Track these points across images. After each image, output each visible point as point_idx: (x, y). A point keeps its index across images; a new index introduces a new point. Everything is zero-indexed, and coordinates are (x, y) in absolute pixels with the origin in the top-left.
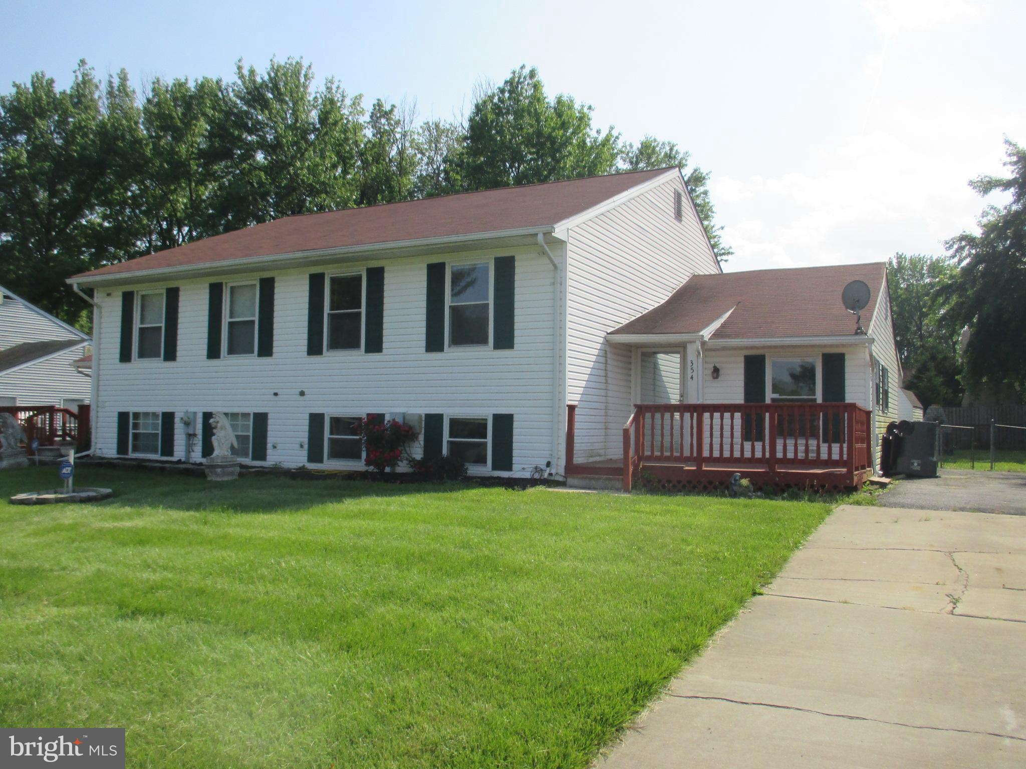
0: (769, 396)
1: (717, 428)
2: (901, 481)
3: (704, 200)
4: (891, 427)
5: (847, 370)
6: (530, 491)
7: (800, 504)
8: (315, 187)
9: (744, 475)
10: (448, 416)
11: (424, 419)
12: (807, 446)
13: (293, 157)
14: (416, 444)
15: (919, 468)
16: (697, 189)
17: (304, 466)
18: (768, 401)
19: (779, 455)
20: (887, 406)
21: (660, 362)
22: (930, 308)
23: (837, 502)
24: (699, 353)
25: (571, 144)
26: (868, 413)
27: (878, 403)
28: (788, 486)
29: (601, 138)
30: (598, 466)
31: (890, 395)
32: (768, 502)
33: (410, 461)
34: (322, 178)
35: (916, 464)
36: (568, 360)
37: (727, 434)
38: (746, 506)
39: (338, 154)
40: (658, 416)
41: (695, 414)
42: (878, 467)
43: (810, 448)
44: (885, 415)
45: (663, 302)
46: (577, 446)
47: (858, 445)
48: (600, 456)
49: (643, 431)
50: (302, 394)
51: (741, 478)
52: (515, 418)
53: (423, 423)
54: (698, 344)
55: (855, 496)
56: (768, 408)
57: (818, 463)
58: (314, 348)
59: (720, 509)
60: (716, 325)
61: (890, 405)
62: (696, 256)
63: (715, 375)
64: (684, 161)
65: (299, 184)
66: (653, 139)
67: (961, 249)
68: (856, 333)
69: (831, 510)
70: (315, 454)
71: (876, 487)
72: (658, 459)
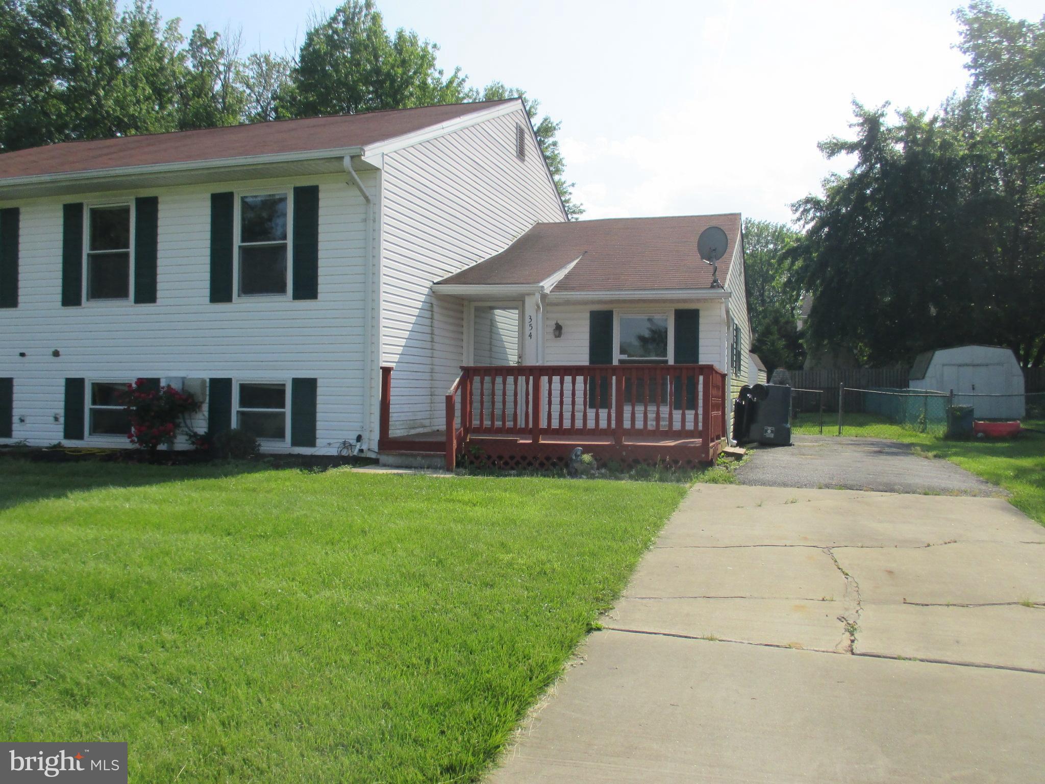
0: (617, 357)
1: (556, 393)
2: (755, 450)
3: (553, 152)
4: (744, 390)
5: (702, 328)
6: (332, 472)
7: (650, 484)
8: (123, 121)
9: (587, 449)
10: (237, 381)
11: (208, 384)
12: (658, 413)
13: (96, 84)
14: (199, 416)
15: (772, 436)
16: (546, 140)
17: (59, 443)
18: (615, 362)
19: (627, 424)
20: (740, 370)
21: (498, 319)
22: (777, 270)
23: (691, 480)
24: (538, 307)
25: (412, 84)
26: (724, 376)
27: (732, 366)
28: (637, 462)
29: (444, 80)
30: (417, 440)
31: (742, 357)
32: (614, 483)
33: (191, 436)
34: (131, 110)
35: (769, 431)
36: (383, 314)
37: (567, 400)
38: (586, 490)
39: (152, 84)
40: (499, 380)
41: (531, 378)
42: (731, 435)
43: (662, 415)
44: (738, 378)
45: (501, 251)
46: (394, 416)
47: (714, 413)
48: (424, 427)
49: (471, 398)
50: (56, 354)
51: (583, 453)
52: (320, 383)
53: (208, 389)
54: (538, 297)
55: (711, 473)
56: (615, 370)
57: (670, 434)
58: (71, 297)
59: (556, 495)
60: (559, 276)
61: (742, 368)
62: (541, 202)
63: (557, 333)
64: (533, 110)
65: (103, 116)
66: (500, 85)
67: (806, 211)
68: (712, 287)
69: (685, 492)
70: (73, 428)
71: (730, 459)
72: (489, 431)
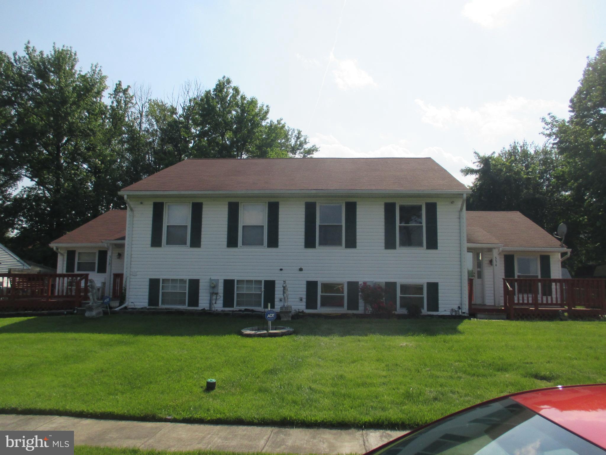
0: (517, 274)
5: (551, 263)
10: (399, 283)
11: (384, 284)
17: (303, 311)
18: (516, 277)
24: (499, 253)
50: (301, 270)
52: (440, 284)
58: (309, 244)
63: (491, 264)
68: (562, 247)
70: (311, 304)
